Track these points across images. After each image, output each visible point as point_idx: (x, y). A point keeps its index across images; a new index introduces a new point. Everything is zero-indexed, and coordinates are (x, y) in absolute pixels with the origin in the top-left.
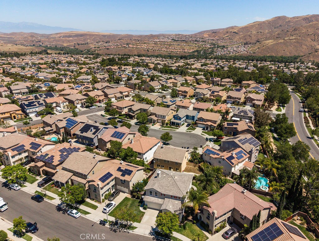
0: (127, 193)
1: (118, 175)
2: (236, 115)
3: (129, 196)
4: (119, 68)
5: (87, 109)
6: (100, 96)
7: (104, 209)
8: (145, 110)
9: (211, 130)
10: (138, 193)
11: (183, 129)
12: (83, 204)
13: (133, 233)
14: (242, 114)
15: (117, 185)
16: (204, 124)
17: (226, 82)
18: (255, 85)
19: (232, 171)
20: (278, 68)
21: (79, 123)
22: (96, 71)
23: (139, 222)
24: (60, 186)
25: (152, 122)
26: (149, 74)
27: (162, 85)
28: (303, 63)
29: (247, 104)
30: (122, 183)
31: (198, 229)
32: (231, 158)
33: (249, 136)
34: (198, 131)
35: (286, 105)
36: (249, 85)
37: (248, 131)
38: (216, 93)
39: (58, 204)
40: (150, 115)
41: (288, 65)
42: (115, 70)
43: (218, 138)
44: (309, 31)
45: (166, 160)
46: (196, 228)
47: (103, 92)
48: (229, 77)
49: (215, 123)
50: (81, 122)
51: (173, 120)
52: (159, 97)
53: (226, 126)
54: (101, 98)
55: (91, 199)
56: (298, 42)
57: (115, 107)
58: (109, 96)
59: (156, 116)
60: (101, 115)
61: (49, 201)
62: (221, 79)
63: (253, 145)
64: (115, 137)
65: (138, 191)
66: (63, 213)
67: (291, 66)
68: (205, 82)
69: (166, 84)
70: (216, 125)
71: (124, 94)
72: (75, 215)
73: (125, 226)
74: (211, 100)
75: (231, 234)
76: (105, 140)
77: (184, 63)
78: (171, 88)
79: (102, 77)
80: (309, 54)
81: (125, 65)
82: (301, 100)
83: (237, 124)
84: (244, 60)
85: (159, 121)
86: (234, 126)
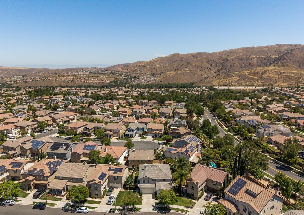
0: (120, 188)
1: (111, 173)
2: (173, 124)
3: (123, 190)
4: (50, 97)
5: (39, 133)
6: (49, 121)
7: (108, 201)
8: (98, 128)
9: (159, 137)
10: (130, 186)
11: (137, 139)
12: (86, 202)
13: (140, 212)
14: (177, 123)
15: (110, 183)
16: (153, 133)
17: (152, 103)
18: (175, 104)
19: (190, 161)
20: (183, 91)
21: (46, 143)
22: (28, 102)
23: (141, 204)
24: (56, 194)
25: (109, 136)
26: (82, 101)
27: (102, 108)
28: (199, 87)
29: (176, 117)
30: (115, 180)
31: (186, 199)
32: (187, 151)
33: (192, 136)
34: (149, 139)
35: (202, 116)
36: (170, 104)
37: (188, 133)
38: (150, 111)
39: (63, 207)
40: (105, 131)
41: (190, 89)
42: (46, 100)
43: (167, 142)
44: (198, 64)
45: (140, 159)
46: (184, 199)
47: (51, 117)
48: (154, 99)
49: (161, 131)
50: (48, 142)
51: (127, 133)
52: (106, 117)
53: (171, 132)
54: (50, 123)
55: (91, 198)
56: (191, 73)
57: (70, 128)
58: (57, 121)
59: (111, 131)
60: (57, 137)
61: (52, 207)
62: (148, 101)
63: (196, 141)
64: (87, 150)
65: (130, 184)
66: (71, 212)
67: (192, 90)
68: (136, 104)
69: (104, 107)
70: (162, 133)
71: (70, 117)
72: (85, 211)
73: (132, 209)
74: (148, 116)
75: (210, 197)
76: (79, 153)
77: (108, 91)
78: (109, 110)
79: (39, 105)
80: (201, 81)
81: (55, 95)
82: (210, 112)
83: (179, 130)
84: (156, 87)
85: (114, 135)
86: (177, 131)
